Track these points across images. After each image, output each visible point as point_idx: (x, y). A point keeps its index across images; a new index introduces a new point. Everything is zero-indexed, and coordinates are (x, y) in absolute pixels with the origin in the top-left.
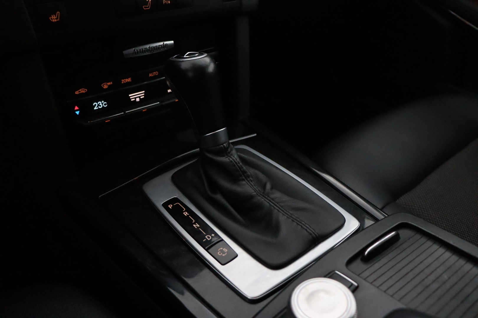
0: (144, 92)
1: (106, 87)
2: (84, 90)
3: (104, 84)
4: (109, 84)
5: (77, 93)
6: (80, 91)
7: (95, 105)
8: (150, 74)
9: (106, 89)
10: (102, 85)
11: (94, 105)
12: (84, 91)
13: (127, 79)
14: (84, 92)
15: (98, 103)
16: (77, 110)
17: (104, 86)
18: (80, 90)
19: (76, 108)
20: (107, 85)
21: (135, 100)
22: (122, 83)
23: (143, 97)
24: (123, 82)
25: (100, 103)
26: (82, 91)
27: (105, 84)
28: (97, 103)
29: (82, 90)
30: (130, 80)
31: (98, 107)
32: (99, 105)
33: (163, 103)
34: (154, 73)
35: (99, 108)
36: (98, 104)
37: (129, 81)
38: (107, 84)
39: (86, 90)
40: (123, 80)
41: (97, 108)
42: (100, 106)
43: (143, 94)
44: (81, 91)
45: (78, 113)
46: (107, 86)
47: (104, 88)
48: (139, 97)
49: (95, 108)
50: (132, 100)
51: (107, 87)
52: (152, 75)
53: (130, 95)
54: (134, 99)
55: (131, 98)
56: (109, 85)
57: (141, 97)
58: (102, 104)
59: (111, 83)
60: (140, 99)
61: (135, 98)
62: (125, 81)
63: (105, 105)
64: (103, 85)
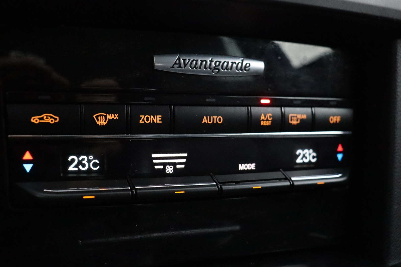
0: (186, 155)
1: (102, 122)
2: (51, 117)
3: (100, 116)
4: (110, 117)
5: (35, 120)
6: (42, 119)
7: (73, 160)
8: (205, 118)
9: (102, 127)
10: (94, 116)
11: (70, 159)
12: (52, 121)
13: (152, 117)
14: (50, 121)
15: (81, 158)
16: (28, 162)
17: (98, 120)
18: (44, 116)
19: (28, 156)
20: (106, 119)
21: (164, 169)
22: (141, 122)
23: (183, 166)
24: (143, 120)
25: (83, 159)
26: (47, 118)
27: (102, 116)
28: (78, 158)
29: (47, 116)
30: (158, 119)
31: (76, 166)
32: (80, 163)
33: (225, 187)
34: (214, 119)
35: (79, 168)
36: (78, 160)
37: (155, 121)
38: (106, 117)
39: (58, 118)
40: (143, 116)
41: (76, 169)
42: (84, 166)
43: (184, 160)
44: (45, 118)
45: (28, 167)
46: (105, 121)
47: (99, 123)
48: (174, 164)
49: (71, 168)
50: (156, 167)
51: (105, 123)
52: (210, 121)
53: (153, 156)
54: (161, 167)
55: (155, 161)
56: (110, 120)
57: (178, 166)
58: (89, 161)
59: (116, 116)
60: (175, 169)
61: (165, 165)
62: (147, 119)
63: (95, 165)
64: (97, 117)
